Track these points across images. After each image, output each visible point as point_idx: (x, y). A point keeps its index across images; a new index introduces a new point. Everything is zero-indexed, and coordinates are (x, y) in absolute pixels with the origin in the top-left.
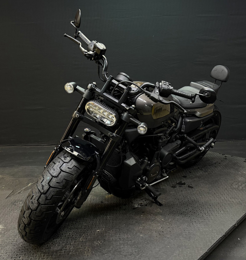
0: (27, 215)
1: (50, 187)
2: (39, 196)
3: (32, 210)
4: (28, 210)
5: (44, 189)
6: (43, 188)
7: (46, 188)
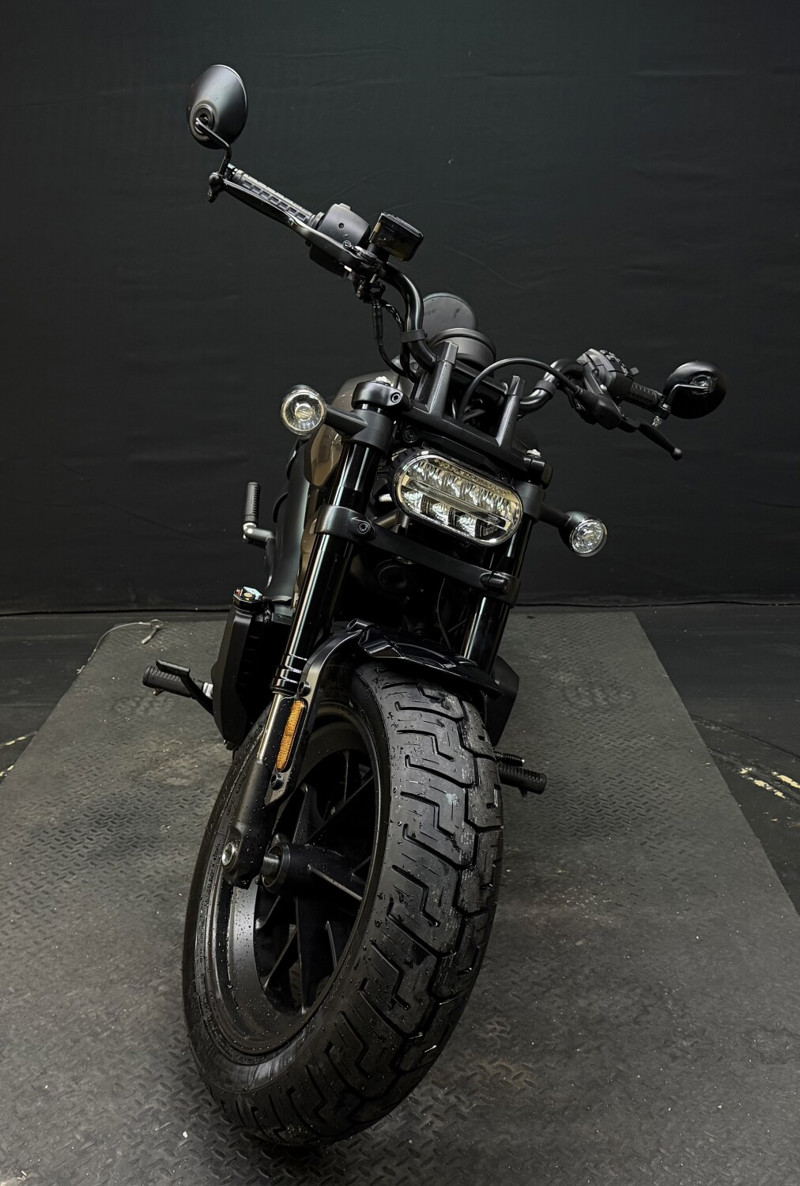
0: (419, 983)
1: (478, 829)
2: (453, 884)
3: (439, 955)
4: (419, 963)
5: (463, 848)
6: (454, 842)
7: (464, 839)
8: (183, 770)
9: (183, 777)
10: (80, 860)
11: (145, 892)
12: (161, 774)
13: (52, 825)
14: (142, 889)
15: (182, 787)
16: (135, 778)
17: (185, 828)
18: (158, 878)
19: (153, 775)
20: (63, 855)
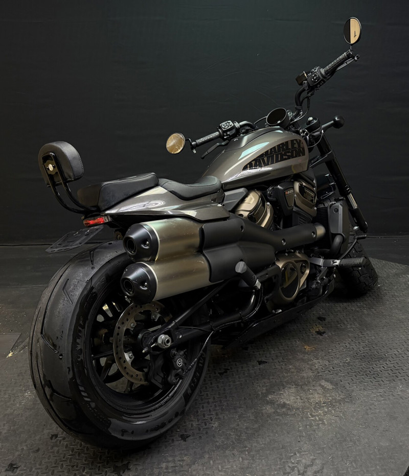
8: (320, 392)
9: (322, 386)
10: (391, 359)
11: (367, 338)
12: (333, 394)
13: (402, 383)
14: (369, 339)
15: (327, 380)
16: (349, 398)
17: (338, 357)
18: (360, 341)
19: (338, 396)
20: (398, 364)
